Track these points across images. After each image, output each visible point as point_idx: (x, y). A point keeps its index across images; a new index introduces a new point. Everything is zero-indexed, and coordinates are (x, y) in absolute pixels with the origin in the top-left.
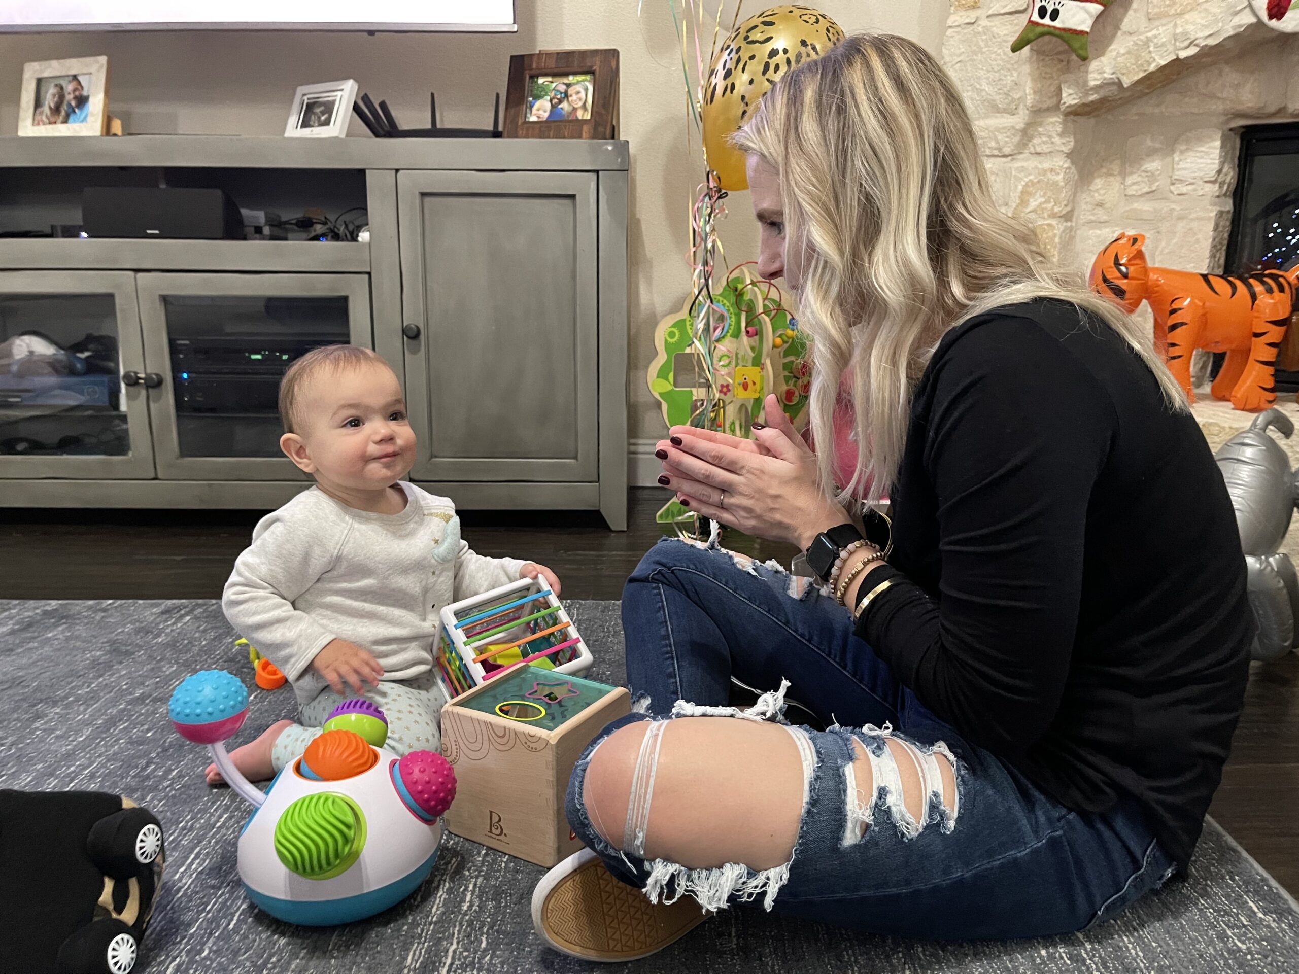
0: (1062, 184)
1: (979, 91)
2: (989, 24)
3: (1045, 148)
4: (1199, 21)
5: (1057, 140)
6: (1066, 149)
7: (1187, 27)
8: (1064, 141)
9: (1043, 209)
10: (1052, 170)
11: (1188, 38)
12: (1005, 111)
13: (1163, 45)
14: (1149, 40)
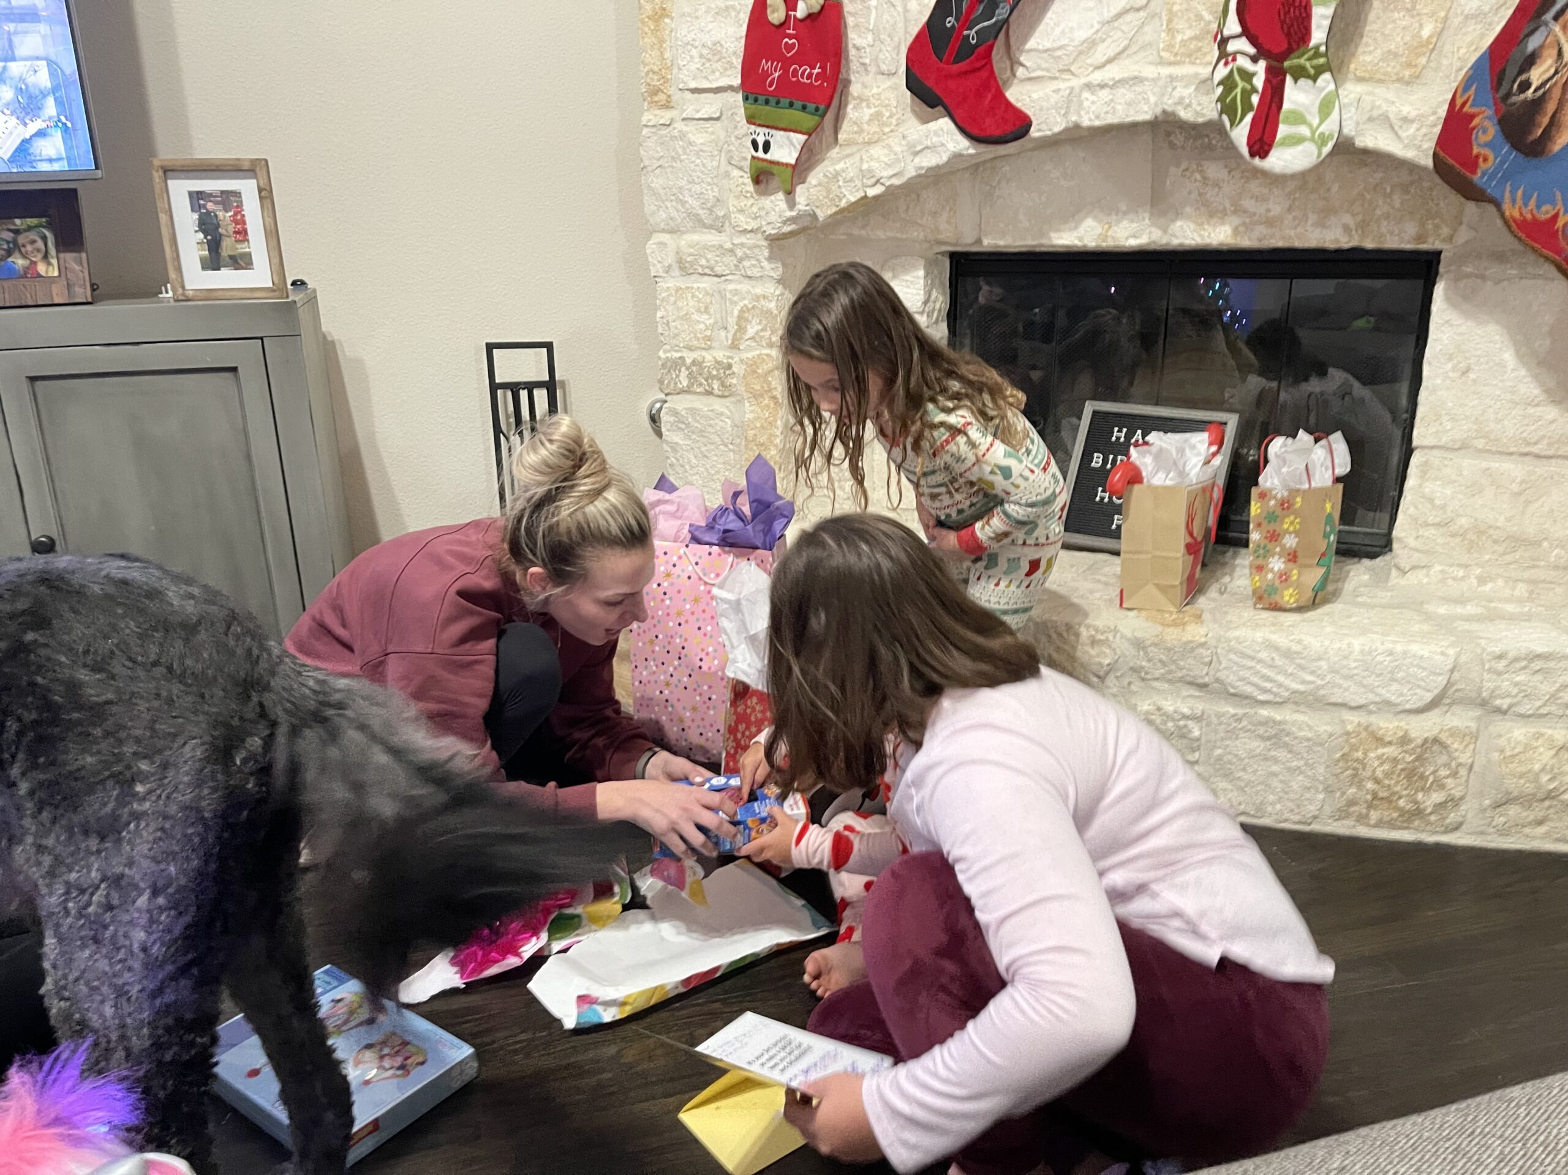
0: (775, 312)
1: (683, 203)
2: (685, 129)
3: (756, 272)
4: (883, 158)
5: (765, 264)
6: (776, 275)
7: (872, 164)
8: (773, 266)
9: (762, 337)
10: (764, 297)
11: (873, 177)
12: (711, 227)
13: (851, 180)
14: (837, 174)
